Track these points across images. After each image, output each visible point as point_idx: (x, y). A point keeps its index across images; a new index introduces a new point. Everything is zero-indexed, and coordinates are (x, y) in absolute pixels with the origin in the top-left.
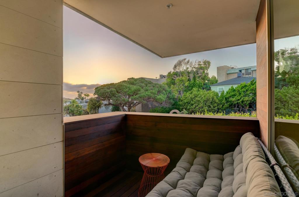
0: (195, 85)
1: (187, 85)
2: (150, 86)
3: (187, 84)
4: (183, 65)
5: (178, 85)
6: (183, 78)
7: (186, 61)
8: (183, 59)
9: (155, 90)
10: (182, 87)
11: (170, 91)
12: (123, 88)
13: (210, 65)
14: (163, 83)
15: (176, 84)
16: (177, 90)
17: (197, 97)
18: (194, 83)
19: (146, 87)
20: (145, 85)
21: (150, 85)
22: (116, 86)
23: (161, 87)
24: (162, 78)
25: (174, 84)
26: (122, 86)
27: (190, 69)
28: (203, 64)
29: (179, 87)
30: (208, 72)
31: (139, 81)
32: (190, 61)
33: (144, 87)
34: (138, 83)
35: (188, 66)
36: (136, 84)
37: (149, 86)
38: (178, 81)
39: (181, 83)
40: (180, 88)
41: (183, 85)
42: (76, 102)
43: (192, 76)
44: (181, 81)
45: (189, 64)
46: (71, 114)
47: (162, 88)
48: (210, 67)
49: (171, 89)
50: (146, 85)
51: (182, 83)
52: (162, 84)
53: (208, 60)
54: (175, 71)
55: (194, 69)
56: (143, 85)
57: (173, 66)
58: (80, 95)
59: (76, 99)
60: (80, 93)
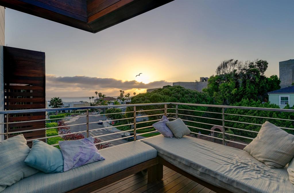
0: (246, 93)
1: (235, 93)
2: (188, 97)
3: (233, 92)
4: (229, 67)
5: (222, 92)
6: (229, 84)
7: (233, 62)
8: (229, 61)
9: (193, 101)
10: (228, 95)
11: (212, 99)
12: (157, 99)
13: (267, 67)
14: (204, 90)
15: (220, 90)
16: (221, 98)
17: (247, 112)
18: (244, 89)
19: (183, 98)
20: (181, 96)
21: (187, 95)
22: (151, 97)
23: (200, 96)
24: (203, 81)
25: (217, 90)
26: (156, 97)
27: (238, 72)
28: (257, 65)
29: (224, 94)
30: (264, 75)
31: (175, 90)
32: (239, 61)
33: (180, 98)
34: (174, 93)
35: (236, 68)
36: (172, 94)
37: (186, 97)
38: (222, 87)
39: (226, 90)
40: (225, 96)
41: (229, 92)
42: (118, 103)
43: (240, 80)
44: (226, 87)
45: (237, 64)
46: (112, 118)
47: (202, 98)
48: (268, 68)
49: (213, 96)
50: (183, 95)
51: (228, 90)
52: (202, 91)
53: (264, 60)
54: (219, 75)
55: (244, 71)
56: (179, 95)
57: (217, 68)
58: (122, 95)
59: (119, 98)
60: (122, 93)
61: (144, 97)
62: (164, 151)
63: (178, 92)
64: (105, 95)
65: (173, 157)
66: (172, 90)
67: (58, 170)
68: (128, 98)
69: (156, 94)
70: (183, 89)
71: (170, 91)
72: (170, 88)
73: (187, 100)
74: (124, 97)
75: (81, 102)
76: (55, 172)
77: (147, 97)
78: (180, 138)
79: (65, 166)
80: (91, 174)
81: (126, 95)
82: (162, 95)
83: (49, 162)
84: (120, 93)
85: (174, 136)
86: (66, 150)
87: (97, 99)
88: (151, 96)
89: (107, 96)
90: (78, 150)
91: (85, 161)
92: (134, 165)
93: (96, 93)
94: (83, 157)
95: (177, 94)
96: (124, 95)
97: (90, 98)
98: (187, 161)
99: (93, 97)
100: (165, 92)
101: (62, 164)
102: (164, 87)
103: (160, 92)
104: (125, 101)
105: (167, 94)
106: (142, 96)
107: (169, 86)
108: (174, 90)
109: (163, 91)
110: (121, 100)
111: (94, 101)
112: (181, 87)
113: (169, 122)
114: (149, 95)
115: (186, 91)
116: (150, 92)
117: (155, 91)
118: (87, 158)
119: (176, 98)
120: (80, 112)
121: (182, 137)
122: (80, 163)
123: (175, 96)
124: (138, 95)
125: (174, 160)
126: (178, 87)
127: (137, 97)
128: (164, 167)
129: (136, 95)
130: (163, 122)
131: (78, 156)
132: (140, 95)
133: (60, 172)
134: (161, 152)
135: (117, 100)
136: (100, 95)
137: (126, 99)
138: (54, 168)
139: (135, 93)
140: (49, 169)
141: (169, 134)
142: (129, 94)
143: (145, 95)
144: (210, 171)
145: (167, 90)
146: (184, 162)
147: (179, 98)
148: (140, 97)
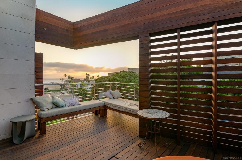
26: (115, 79)
34: (127, 77)
36: (126, 77)
37: (136, 79)
50: (134, 78)
56: (132, 78)
58: (87, 77)
59: (85, 80)
60: (88, 75)
61: (105, 79)
62: (107, 103)
63: (131, 76)
64: (73, 77)
65: (110, 104)
66: (126, 74)
67: (64, 106)
68: (93, 80)
69: (114, 77)
70: (135, 73)
71: (125, 75)
72: (125, 72)
73: (137, 81)
74: (89, 79)
75: (52, 83)
76: (63, 107)
77: (107, 79)
78: (116, 99)
79: (66, 105)
80: (76, 108)
81: (91, 77)
82: (119, 78)
83: (61, 103)
84: (86, 75)
85: (114, 98)
86: (65, 100)
87: (66, 81)
88: (110, 78)
89: (75, 78)
90: (71, 100)
91: (74, 104)
92: (93, 107)
93: (65, 75)
94: (73, 103)
95: (130, 77)
96: (90, 77)
97: (60, 80)
98: (115, 105)
99: (63, 79)
100: (121, 75)
101: (65, 105)
102: (120, 72)
103: (117, 75)
104: (90, 82)
105: (123, 77)
106: (103, 79)
107: (124, 71)
108: (128, 74)
109: (120, 74)
110: (87, 82)
111: (63, 82)
112: (133, 72)
113: (112, 92)
114: (109, 77)
115: (136, 75)
116: (110, 75)
117: (114, 74)
118: (74, 103)
119: (129, 81)
120: (51, 91)
121: (117, 98)
122: (72, 105)
123: (128, 79)
124: (100, 78)
125: (110, 105)
126: (131, 72)
127: (99, 79)
128: (108, 110)
129: (99, 77)
130: (109, 92)
131: (71, 102)
132: (102, 78)
133: (65, 107)
134: (106, 103)
135: (84, 81)
136: (69, 77)
137: (91, 81)
138: (62, 105)
139: (98, 76)
140: (61, 106)
141: (111, 97)
142: (93, 77)
143: (106, 78)
144: (121, 106)
145: (123, 74)
146: (114, 105)
147: (131, 80)
148: (102, 79)
